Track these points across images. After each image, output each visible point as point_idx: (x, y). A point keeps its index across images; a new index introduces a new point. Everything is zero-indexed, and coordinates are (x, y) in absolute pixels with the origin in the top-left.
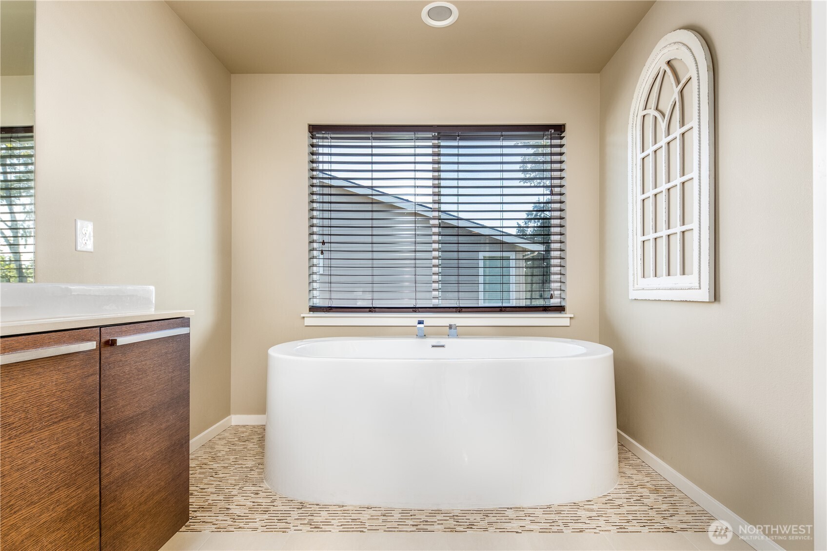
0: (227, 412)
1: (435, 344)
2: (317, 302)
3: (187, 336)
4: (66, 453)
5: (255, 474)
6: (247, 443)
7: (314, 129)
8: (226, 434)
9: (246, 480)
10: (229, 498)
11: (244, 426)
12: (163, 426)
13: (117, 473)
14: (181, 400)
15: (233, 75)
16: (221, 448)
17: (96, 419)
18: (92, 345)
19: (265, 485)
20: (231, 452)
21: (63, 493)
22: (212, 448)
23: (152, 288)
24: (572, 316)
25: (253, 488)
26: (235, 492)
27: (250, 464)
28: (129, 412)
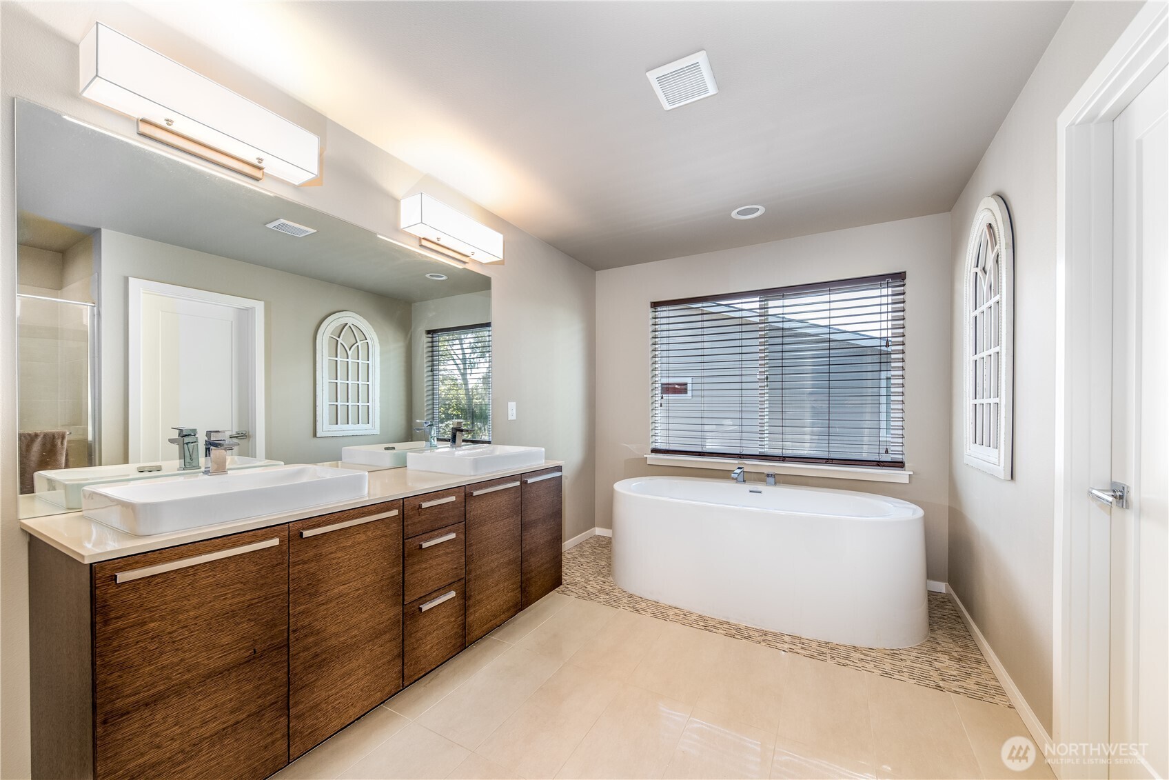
0: (593, 525)
1: (752, 489)
2: (660, 446)
3: (561, 476)
4: (509, 534)
5: (605, 570)
6: (604, 549)
7: (655, 305)
8: (592, 541)
9: (599, 573)
10: (587, 581)
11: (604, 537)
12: (549, 527)
13: (528, 548)
14: (557, 514)
15: (597, 272)
16: (586, 549)
17: (520, 519)
18: (518, 483)
19: (610, 579)
20: (593, 553)
21: (508, 551)
22: (581, 548)
23: (544, 449)
24: (912, 473)
25: (603, 579)
26: (591, 579)
27: (604, 563)
28: (533, 517)
